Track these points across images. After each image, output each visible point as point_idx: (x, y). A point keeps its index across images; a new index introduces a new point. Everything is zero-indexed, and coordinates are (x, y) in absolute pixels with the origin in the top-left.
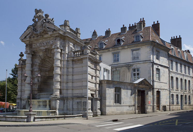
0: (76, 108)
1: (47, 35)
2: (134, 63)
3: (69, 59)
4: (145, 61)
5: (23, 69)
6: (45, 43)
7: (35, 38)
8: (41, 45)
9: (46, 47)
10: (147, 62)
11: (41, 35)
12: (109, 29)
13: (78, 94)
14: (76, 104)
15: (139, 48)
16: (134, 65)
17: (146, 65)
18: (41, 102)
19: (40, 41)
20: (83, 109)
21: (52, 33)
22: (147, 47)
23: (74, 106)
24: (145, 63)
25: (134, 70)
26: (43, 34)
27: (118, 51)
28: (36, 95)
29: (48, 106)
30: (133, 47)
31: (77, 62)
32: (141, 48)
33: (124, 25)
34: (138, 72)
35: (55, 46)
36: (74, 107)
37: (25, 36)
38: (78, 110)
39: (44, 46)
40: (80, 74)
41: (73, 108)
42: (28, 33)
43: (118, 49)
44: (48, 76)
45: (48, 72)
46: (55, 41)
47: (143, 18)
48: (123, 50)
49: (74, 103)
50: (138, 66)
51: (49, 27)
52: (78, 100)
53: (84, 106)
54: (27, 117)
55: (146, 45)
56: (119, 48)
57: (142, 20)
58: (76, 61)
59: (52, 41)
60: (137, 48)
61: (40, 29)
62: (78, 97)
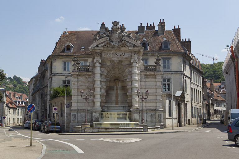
0: (150, 120)
1: (124, 48)
2: (164, 73)
3: (142, 73)
4: (176, 72)
5: (79, 76)
6: (118, 54)
7: (109, 49)
8: (113, 56)
9: (120, 59)
10: (178, 73)
11: (118, 47)
12: (123, 24)
13: (151, 108)
14: (150, 116)
15: (169, 57)
16: (165, 75)
17: (177, 76)
18: (121, 114)
19: (113, 51)
20: (159, 121)
21: (133, 48)
22: (178, 57)
23: (148, 118)
24: (177, 74)
25: (165, 80)
26: (120, 46)
27: (147, 57)
28: (104, 107)
29: (128, 119)
30: (164, 55)
31: (149, 76)
32: (172, 58)
33: (141, 24)
34: (169, 83)
35: (134, 60)
36: (148, 120)
37: (97, 44)
38: (152, 122)
39: (117, 58)
40: (153, 88)
41: (146, 121)
42: (101, 42)
43: (147, 56)
44: (109, 86)
45: (109, 82)
46: (135, 55)
47: (163, 20)
48: (152, 57)
49: (148, 116)
50: (169, 76)
51: (129, 41)
52: (153, 113)
53: (159, 118)
54: (143, 127)
55: (177, 55)
56: (149, 55)
57: (162, 22)
58: (147, 75)
59: (128, 54)
60: (168, 57)
61: (115, 41)
62: (152, 110)
